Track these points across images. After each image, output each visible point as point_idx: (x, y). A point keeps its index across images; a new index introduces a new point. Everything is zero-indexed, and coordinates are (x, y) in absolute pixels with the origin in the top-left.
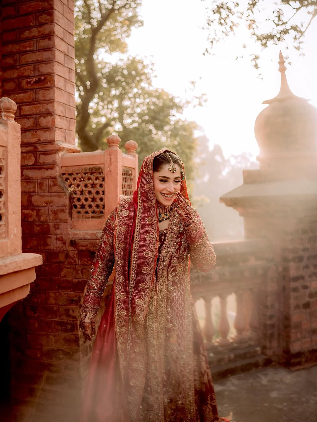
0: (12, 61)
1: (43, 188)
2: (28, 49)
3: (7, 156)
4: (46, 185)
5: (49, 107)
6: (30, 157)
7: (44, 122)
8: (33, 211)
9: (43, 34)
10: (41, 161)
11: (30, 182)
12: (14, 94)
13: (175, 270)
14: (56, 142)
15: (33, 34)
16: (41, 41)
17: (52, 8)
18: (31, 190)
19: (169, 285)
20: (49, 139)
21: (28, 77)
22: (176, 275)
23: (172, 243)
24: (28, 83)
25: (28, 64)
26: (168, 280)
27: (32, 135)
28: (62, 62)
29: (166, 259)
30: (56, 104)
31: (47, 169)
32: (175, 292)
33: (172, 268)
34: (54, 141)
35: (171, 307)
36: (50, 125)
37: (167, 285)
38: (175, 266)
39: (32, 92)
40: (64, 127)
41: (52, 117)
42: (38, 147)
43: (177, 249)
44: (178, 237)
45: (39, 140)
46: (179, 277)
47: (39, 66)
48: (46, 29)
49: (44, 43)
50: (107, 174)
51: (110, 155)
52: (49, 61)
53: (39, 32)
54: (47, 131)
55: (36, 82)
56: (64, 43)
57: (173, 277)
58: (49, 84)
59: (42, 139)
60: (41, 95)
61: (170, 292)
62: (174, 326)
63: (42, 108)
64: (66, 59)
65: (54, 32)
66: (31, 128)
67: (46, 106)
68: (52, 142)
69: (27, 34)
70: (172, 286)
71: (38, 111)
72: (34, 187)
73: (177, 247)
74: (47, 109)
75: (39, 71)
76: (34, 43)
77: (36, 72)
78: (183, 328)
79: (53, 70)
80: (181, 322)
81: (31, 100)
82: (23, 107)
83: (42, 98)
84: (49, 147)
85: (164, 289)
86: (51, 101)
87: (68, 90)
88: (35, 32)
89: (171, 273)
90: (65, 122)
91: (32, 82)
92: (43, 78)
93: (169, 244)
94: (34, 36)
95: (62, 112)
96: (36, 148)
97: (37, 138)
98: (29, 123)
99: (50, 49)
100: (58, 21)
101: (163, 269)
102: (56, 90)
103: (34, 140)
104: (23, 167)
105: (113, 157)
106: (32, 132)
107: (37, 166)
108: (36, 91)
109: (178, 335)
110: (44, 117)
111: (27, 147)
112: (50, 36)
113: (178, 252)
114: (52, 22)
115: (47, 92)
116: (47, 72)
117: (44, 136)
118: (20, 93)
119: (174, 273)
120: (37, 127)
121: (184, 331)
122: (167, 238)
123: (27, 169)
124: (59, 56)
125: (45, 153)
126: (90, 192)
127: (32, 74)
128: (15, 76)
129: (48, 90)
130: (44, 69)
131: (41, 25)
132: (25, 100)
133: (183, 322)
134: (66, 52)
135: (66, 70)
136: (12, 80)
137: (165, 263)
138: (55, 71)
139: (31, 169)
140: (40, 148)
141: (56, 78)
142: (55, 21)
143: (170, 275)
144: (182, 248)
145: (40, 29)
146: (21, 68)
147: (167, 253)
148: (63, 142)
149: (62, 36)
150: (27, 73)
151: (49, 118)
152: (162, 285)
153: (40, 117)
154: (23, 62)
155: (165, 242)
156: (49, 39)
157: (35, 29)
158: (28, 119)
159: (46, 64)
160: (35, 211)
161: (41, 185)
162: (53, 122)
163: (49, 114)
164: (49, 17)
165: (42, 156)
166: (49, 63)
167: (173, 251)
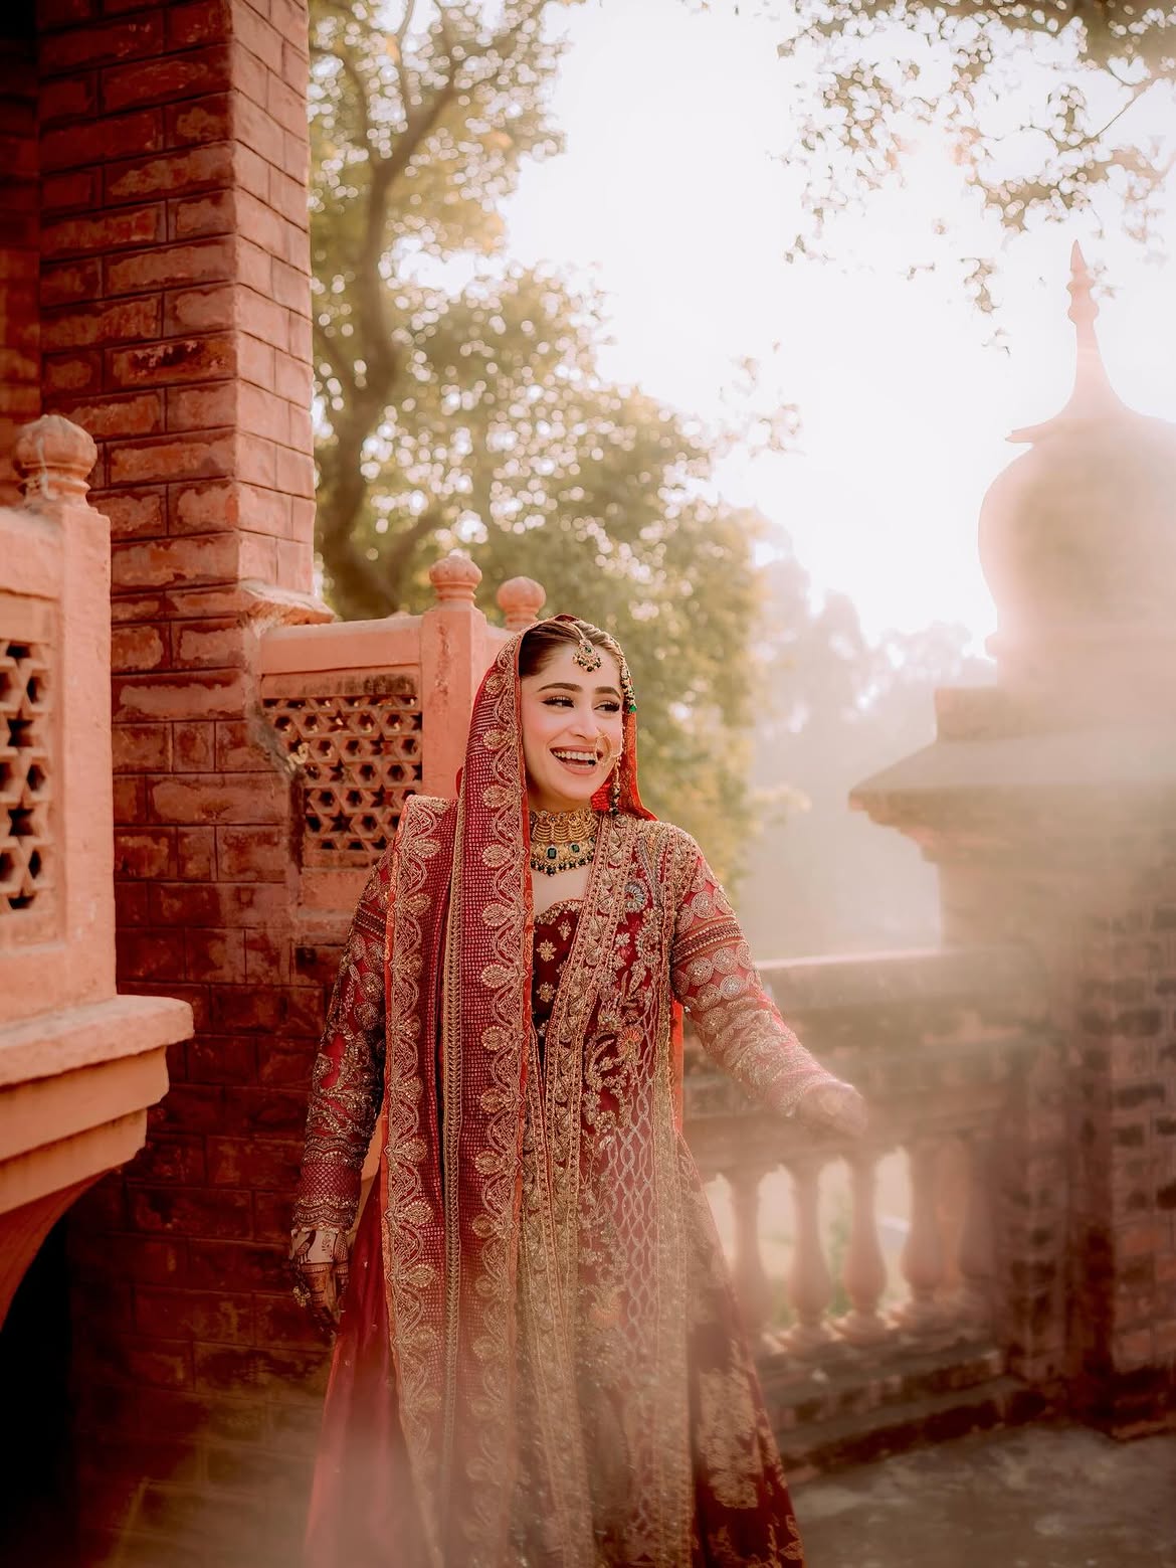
0: (78, 283)
1: (194, 755)
2: (136, 238)
3: (61, 635)
4: (205, 742)
5: (217, 451)
6: (147, 639)
7: (196, 508)
8: (156, 841)
9: (191, 182)
10: (187, 653)
11: (147, 732)
12: (84, 405)
13: (612, 1051)
14: (242, 585)
15: (154, 182)
16: (183, 208)
17: (226, 86)
18: (150, 763)
19: (591, 1106)
20: (215, 572)
21: (138, 341)
22: (615, 1071)
23: (600, 950)
24: (137, 364)
25: (136, 294)
26: (586, 1088)
27: (154, 556)
28: (263, 285)
29: (580, 1005)
30: (240, 444)
31: (209, 684)
32: (610, 1132)
33: (599, 1042)
34: (235, 580)
35: (595, 1186)
36: (218, 521)
37: (584, 1104)
38: (614, 1036)
39: (152, 398)
40: (271, 527)
41: (228, 491)
42: (177, 601)
43: (620, 973)
44: (621, 928)
45: (179, 577)
46: (628, 1078)
47: (178, 302)
48: (203, 164)
49: (196, 215)
50: (431, 704)
51: (442, 631)
52: (215, 283)
53: (177, 174)
54: (207, 541)
55: (166, 362)
56: (268, 216)
57: (604, 1075)
58: (214, 369)
59: (190, 573)
60: (186, 408)
61: (591, 1129)
62: (609, 1258)
63: (190, 458)
64: (277, 274)
65: (232, 176)
66: (143, 533)
67: (204, 450)
68: (226, 584)
69: (132, 182)
70: (602, 1108)
71: (175, 470)
72: (162, 752)
73: (620, 963)
74: (209, 463)
75: (177, 319)
76: (158, 217)
77: (169, 323)
78: (647, 1270)
79: (229, 316)
80: (639, 1246)
81: (147, 429)
82: (120, 456)
83: (188, 421)
84: (217, 603)
85: (570, 1117)
86: (224, 432)
87: (284, 391)
88: (162, 174)
89: (598, 1061)
90: (275, 508)
91: (152, 362)
92: (191, 344)
93: (588, 953)
94: (157, 190)
95: (265, 473)
96: (166, 604)
97: (172, 571)
98: (141, 513)
99: (214, 237)
100: (247, 132)
101: (567, 1045)
102: (240, 386)
103: (160, 576)
104: (121, 678)
105: (452, 637)
106: (153, 545)
107: (172, 673)
108: (166, 394)
109: (625, 1297)
110: (199, 492)
111: (135, 602)
112: (216, 188)
113: (624, 983)
114: (225, 135)
115: (208, 398)
116: (206, 322)
117: (197, 561)
118: (108, 403)
119: (607, 1063)
120: (169, 529)
121: (653, 1284)
122: (580, 931)
123: (136, 684)
124: (251, 266)
125: (203, 625)
126: (367, 771)
127: (151, 330)
128: (90, 338)
129: (214, 389)
130: (196, 311)
131: (186, 147)
132: (126, 429)
133: (647, 1248)
134: (279, 250)
135: (279, 315)
136: (79, 353)
137: (573, 1021)
138: (237, 319)
139: (148, 684)
140: (184, 607)
141: (242, 346)
142: (238, 133)
143: (592, 1067)
144: (639, 970)
145: (181, 163)
146: (109, 307)
147: (582, 984)
148: (266, 582)
149: (261, 190)
150: (132, 329)
151: (216, 494)
152: (564, 1105)
153: (183, 491)
154: (119, 286)
155: (575, 947)
156: (216, 200)
157: (161, 164)
158: (138, 497)
159: (205, 294)
160: (164, 841)
161: (186, 742)
162: (232, 507)
163: (216, 477)
164: (212, 120)
165: (190, 637)
166: (215, 290)
167: (604, 976)
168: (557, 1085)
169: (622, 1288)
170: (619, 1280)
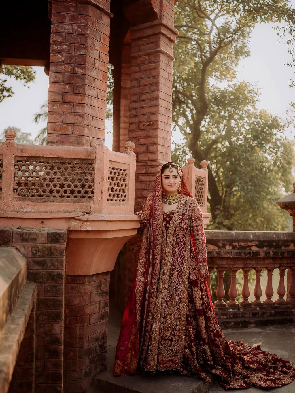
0: (135, 112)
1: (150, 187)
2: (144, 106)
3: (130, 169)
4: (151, 185)
5: (155, 140)
6: (143, 168)
7: (152, 148)
8: (143, 200)
9: (153, 97)
10: (149, 171)
11: (143, 183)
12: (135, 131)
13: (178, 235)
14: (158, 161)
15: (147, 97)
16: (151, 101)
17: (158, 83)
18: (143, 188)
19: (174, 243)
20: (154, 158)
21: (144, 122)
22: (178, 238)
23: (177, 219)
24: (144, 125)
25: (144, 114)
26: (174, 241)
27: (145, 156)
28: (163, 113)
29: (173, 227)
30: (159, 139)
31: (152, 176)
32: (177, 248)
33: (176, 233)
34: (157, 160)
35: (174, 256)
36: (155, 151)
37: (173, 243)
38: (179, 233)
39: (146, 131)
40: (163, 151)
41: (157, 146)
42: (148, 163)
43: (180, 223)
44: (181, 215)
45: (149, 159)
46: (181, 239)
47: (150, 116)
48: (155, 94)
49: (153, 103)
50: (186, 180)
51: (188, 169)
52: (156, 113)
53: (150, 96)
54: (153, 154)
55: (148, 125)
56: (165, 101)
57: (177, 239)
58: (155, 127)
59: (150, 159)
60: (151, 133)
61: (174, 247)
62: (176, 268)
63: (151, 141)
64: (166, 111)
65: (159, 96)
66: (144, 152)
67: (153, 139)
68: (156, 160)
69: (144, 97)
70: (176, 244)
71: (149, 142)
72: (145, 186)
73: (180, 221)
74: (154, 141)
75: (150, 119)
76: (148, 103)
77: (149, 119)
78: (182, 270)
79: (158, 119)
80: (181, 266)
81: (145, 136)
82: (140, 140)
83: (151, 135)
84: (154, 163)
85: (171, 245)
86: (156, 137)
87: (166, 129)
88: (148, 96)
89: (176, 236)
90: (164, 148)
91: (146, 125)
92: (152, 123)
93: (175, 219)
94: (148, 98)
95: (162, 142)
96: (146, 163)
97: (148, 158)
98: (143, 149)
99: (156, 106)
101: (171, 234)
102: (159, 130)
103: (146, 159)
104: (137, 175)
105: (190, 170)
106: (145, 154)
107: (147, 174)
108: (148, 130)
109: (178, 274)
110: (152, 146)
111: (142, 163)
112: (157, 98)
113: (180, 224)
114: (158, 90)
115: (154, 131)
116: (154, 119)
117: (152, 157)
118: (139, 131)
119: (177, 237)
120: (147, 152)
121: (183, 272)
122: (174, 215)
123: (141, 175)
124: (162, 110)
125: (152, 167)
127: (146, 120)
128: (137, 121)
129: (155, 130)
130: (153, 118)
131: (152, 92)
132: (142, 136)
133: (182, 267)
134: (166, 107)
135: (166, 117)
136: (135, 123)
137: (172, 230)
138: (159, 119)
139: (143, 175)
140: (149, 164)
141: (160, 123)
142: (160, 90)
143: (175, 237)
144: (183, 223)
145: (151, 94)
146: (140, 116)
147: (174, 224)
148: (162, 160)
149: (164, 98)
150: (143, 120)
151: (155, 146)
152: (170, 243)
153: (150, 145)
154: (141, 113)
155: (173, 218)
156: (156, 100)
157: (148, 94)
158: (143, 146)
159: (154, 115)
160: (144, 200)
161: (149, 185)
162: (157, 148)
163: (155, 144)
164: (156, 88)
165: (150, 168)
166: (156, 114)
167: (177, 223)
168: (169, 240)
169: (177, 272)
170: (177, 271)
